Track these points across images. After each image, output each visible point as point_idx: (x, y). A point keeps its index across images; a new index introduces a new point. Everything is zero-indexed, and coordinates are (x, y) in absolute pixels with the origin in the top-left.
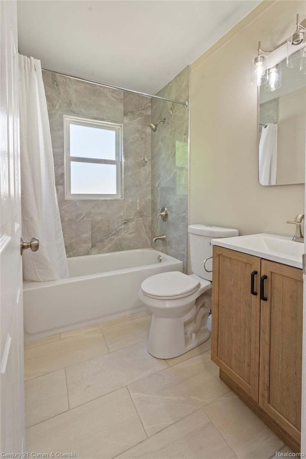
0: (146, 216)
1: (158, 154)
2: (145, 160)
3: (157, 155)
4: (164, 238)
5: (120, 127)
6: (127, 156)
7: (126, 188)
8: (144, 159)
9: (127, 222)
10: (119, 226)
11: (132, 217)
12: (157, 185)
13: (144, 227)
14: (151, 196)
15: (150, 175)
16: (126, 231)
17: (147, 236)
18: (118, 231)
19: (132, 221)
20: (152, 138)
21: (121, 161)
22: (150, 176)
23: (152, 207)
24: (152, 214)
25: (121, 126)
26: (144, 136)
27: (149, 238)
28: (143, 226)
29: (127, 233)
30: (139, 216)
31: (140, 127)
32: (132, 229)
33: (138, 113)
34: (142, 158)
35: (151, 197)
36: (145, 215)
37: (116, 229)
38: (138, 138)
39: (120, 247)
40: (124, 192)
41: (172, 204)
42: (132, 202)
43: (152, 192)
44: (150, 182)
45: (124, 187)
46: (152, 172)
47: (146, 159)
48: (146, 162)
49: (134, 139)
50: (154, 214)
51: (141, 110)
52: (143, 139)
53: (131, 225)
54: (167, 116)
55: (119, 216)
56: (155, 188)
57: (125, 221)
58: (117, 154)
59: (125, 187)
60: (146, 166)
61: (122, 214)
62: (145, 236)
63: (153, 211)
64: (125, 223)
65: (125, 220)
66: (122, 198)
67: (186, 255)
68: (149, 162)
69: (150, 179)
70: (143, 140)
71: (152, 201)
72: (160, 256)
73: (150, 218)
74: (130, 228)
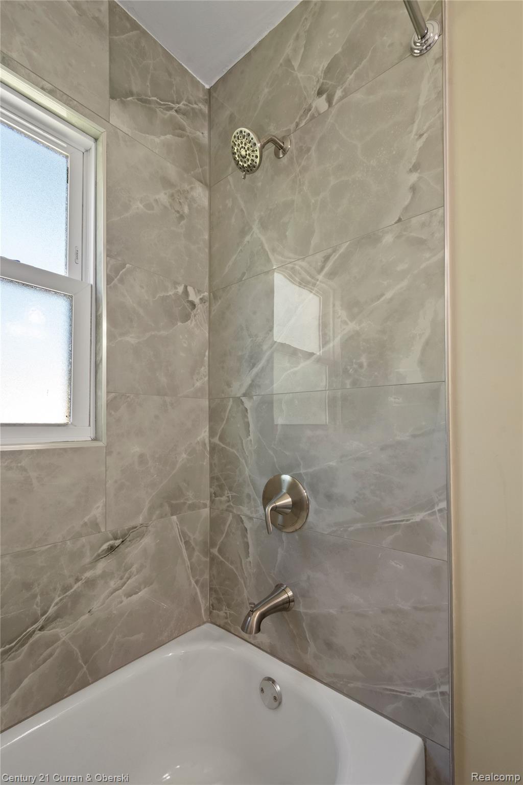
0: (193, 507)
1: (244, 274)
2: (190, 299)
3: (240, 280)
4: (289, 601)
5: (90, 143)
6: (123, 266)
7: (115, 398)
8: (186, 292)
9: (118, 542)
10: (84, 569)
11: (140, 520)
12: (243, 390)
13: (187, 549)
14: (207, 429)
15: (205, 355)
16: (113, 584)
17: (197, 582)
18: (76, 597)
19: (142, 535)
20: (211, 223)
21: (92, 282)
22: (206, 359)
23: (211, 470)
24: (214, 496)
25: (96, 140)
26: (186, 210)
27: (202, 587)
28: (183, 546)
29: (120, 591)
30: (167, 508)
31: (172, 171)
32: (138, 571)
33: (166, 117)
34: (180, 289)
35: (207, 434)
36: (190, 502)
37: (66, 589)
38: (165, 207)
39: (85, 669)
40: (109, 414)
41: (333, 463)
42: (142, 456)
43: (215, 414)
44: (206, 379)
45: (108, 392)
46: (211, 345)
47: (193, 297)
48: (193, 305)
49: (149, 206)
50: (224, 498)
51: (176, 111)
52: (182, 217)
53: (134, 552)
54: (297, 125)
55: (85, 524)
56: (231, 403)
57: (111, 542)
58: (75, 255)
59: (113, 395)
60: (194, 322)
61: (97, 511)
62: (190, 584)
63: (221, 487)
64: (112, 549)
65: (110, 536)
66: (96, 439)
67: (447, 715)
68: (201, 308)
69: (204, 370)
70: (183, 222)
71: (213, 449)
72: (271, 680)
73: (205, 512)
74: (134, 569)
